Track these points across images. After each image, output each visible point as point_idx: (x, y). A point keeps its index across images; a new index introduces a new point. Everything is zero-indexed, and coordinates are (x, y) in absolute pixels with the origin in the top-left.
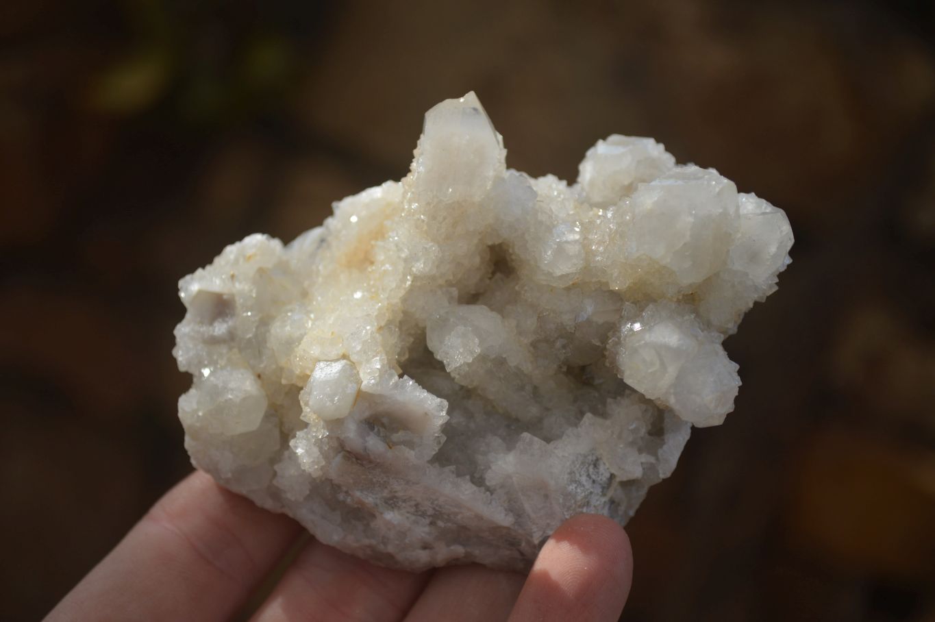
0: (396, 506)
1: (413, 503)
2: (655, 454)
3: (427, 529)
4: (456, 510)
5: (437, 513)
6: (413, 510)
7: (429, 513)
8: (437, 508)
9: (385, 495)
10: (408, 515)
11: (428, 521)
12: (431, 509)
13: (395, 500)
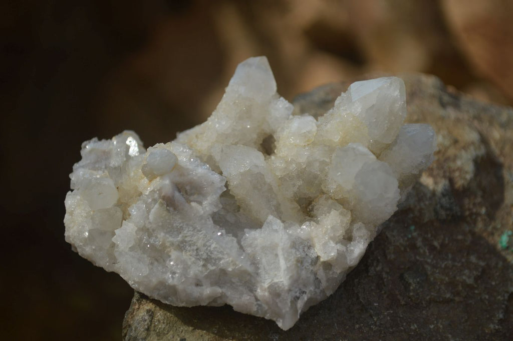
0: (184, 249)
1: (195, 248)
2: (346, 246)
3: (200, 269)
4: (220, 256)
5: (208, 257)
6: (195, 253)
7: (203, 257)
8: (209, 254)
9: (179, 239)
10: (190, 257)
11: (202, 263)
12: (205, 254)
13: (184, 244)
